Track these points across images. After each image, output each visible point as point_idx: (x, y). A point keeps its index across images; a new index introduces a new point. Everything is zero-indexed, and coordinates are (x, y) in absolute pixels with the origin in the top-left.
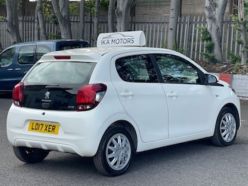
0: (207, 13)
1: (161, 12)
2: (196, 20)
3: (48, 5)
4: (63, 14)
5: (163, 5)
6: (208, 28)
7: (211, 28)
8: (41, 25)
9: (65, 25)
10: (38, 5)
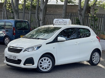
0: (79, 12)
1: (58, 10)
2: (73, 15)
3: (9, 5)
4: (16, 9)
6: (79, 19)
7: (80, 19)
8: (5, 13)
9: (16, 14)
10: (4, 4)
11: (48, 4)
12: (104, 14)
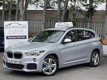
0: (58, 17)
1: (37, 16)
2: (53, 20)
5: (38, 13)
11: (27, 9)
12: (82, 19)
